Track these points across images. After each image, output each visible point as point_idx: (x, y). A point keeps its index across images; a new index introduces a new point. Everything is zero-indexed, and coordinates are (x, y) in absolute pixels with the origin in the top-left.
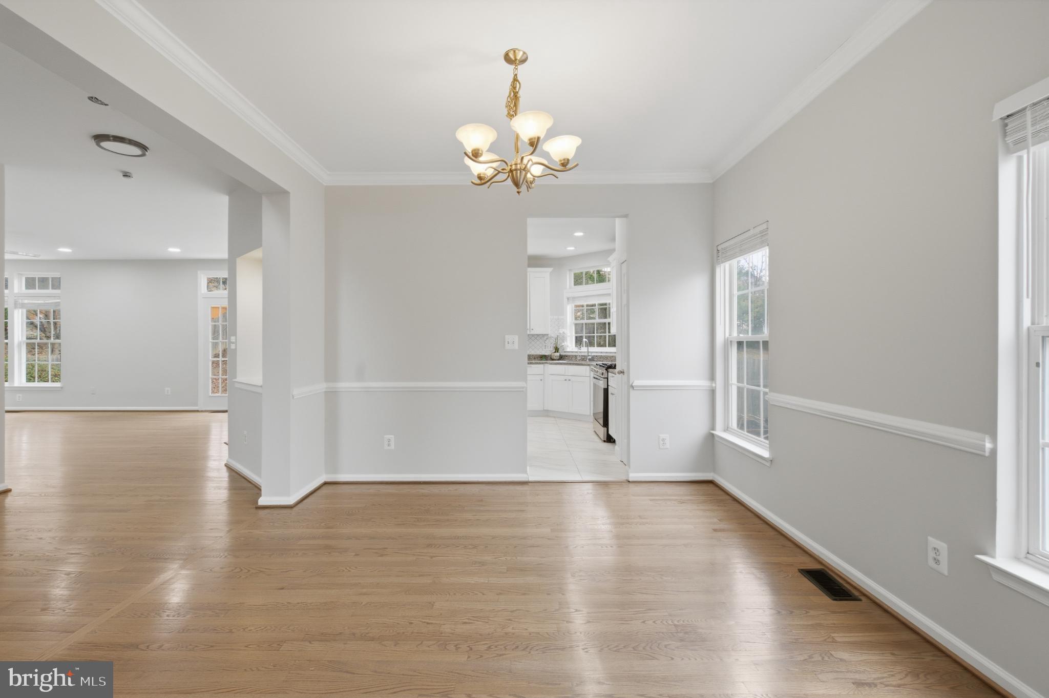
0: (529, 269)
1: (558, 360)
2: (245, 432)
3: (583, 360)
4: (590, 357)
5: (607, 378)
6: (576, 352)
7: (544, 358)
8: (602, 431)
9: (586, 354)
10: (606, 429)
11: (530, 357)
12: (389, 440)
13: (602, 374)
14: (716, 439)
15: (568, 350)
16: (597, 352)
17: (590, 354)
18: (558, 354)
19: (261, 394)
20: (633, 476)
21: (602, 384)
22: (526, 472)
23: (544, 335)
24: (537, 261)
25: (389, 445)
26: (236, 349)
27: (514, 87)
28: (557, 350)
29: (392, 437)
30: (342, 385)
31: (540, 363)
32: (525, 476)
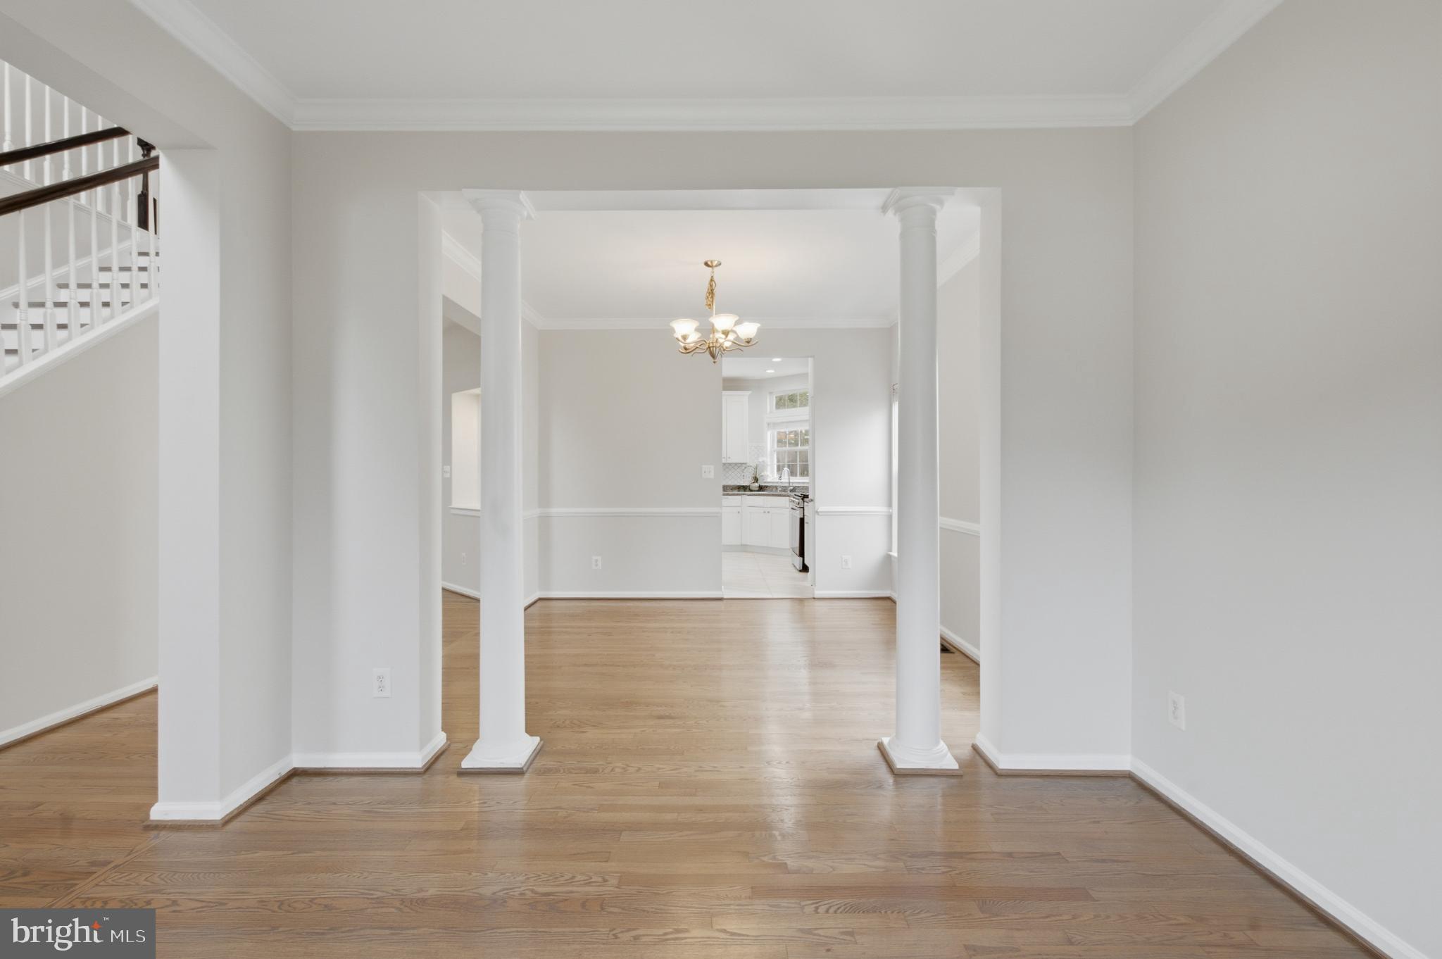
0: (724, 392)
1: (758, 491)
2: (464, 554)
3: (784, 491)
4: (792, 488)
5: (803, 508)
6: (777, 482)
7: (744, 488)
8: (798, 561)
9: (787, 485)
10: (802, 558)
11: (725, 488)
12: (597, 561)
13: (799, 503)
14: (893, 559)
15: (769, 480)
16: (799, 483)
17: (791, 485)
18: (757, 485)
19: (479, 517)
20: (818, 593)
21: (798, 514)
22: (721, 590)
23: (742, 464)
24: (733, 384)
25: (597, 565)
26: (451, 478)
27: (711, 286)
28: (756, 480)
29: (599, 558)
30: (554, 510)
31: (737, 495)
32: (720, 593)
